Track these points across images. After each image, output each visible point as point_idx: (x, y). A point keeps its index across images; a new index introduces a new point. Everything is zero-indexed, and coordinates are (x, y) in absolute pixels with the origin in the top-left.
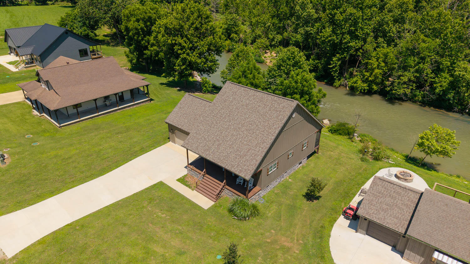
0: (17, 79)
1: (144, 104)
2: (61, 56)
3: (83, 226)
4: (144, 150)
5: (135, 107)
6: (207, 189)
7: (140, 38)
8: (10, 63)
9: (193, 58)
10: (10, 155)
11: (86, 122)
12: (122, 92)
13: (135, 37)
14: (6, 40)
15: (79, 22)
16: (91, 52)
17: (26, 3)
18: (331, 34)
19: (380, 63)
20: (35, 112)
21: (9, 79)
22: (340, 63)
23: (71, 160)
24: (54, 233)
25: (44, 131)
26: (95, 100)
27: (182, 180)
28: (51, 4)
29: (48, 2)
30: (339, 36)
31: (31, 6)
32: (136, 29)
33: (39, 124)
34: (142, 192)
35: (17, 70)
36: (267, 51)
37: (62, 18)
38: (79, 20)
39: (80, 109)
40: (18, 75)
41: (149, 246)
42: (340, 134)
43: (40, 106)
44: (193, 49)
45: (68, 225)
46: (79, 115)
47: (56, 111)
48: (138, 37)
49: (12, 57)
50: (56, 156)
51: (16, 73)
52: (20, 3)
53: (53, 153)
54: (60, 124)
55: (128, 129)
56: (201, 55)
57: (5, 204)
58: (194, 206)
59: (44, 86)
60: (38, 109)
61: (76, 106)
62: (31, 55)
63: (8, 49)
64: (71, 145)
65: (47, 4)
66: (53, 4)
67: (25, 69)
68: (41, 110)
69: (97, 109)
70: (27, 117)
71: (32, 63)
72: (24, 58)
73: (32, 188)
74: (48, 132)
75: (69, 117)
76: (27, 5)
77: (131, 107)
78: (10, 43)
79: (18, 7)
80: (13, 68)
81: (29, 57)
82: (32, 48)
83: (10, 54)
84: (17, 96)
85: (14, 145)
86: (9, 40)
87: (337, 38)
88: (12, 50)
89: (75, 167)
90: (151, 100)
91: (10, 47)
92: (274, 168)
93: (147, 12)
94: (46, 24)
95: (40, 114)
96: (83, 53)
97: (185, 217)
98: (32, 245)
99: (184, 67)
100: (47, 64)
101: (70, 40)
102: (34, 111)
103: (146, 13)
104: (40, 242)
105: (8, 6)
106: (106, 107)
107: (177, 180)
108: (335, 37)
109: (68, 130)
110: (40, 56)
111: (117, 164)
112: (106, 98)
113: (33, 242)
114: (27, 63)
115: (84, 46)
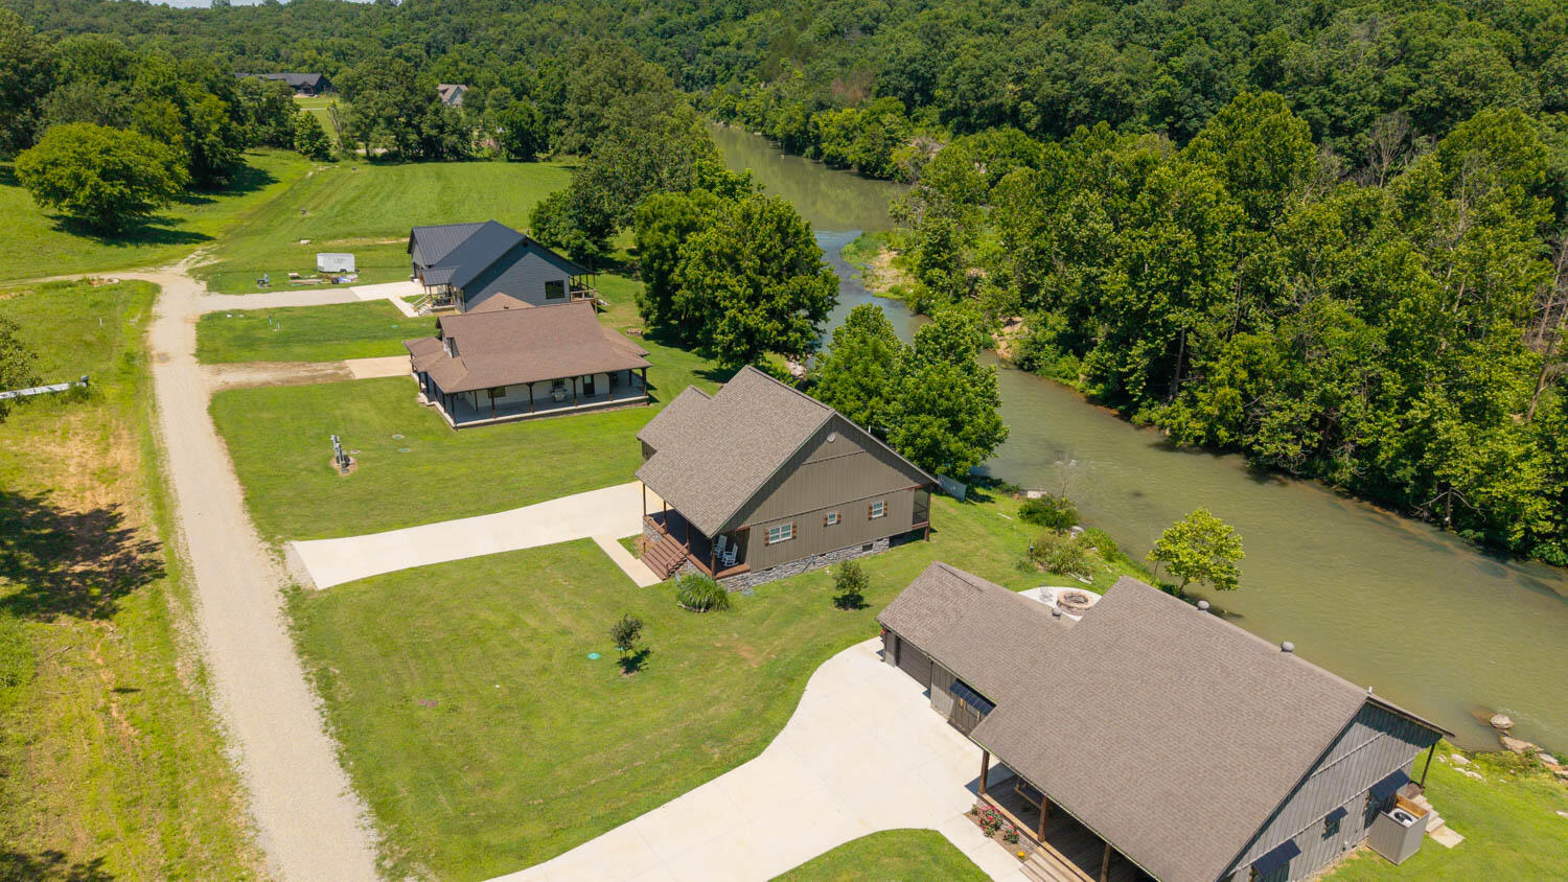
0: (410, 333)
1: (633, 406)
2: (501, 294)
3: (433, 574)
4: (588, 486)
5: (611, 410)
6: (659, 558)
7: (666, 267)
8: (407, 299)
9: (755, 319)
10: (359, 460)
11: (505, 427)
12: (592, 376)
13: (655, 265)
14: (410, 250)
15: (570, 217)
16: (572, 288)
17: (487, 155)
18: (1125, 289)
19: (1233, 371)
20: (423, 398)
21: (396, 331)
22: (1146, 361)
23: (453, 483)
24: (389, 574)
25: (427, 432)
26: (531, 385)
27: (628, 543)
28: (544, 160)
29: (537, 154)
30: (1142, 293)
31: (498, 164)
32: (658, 247)
33: (423, 418)
34: (546, 547)
35: (416, 315)
36: (1017, 319)
37: (541, 206)
38: (572, 212)
39: (498, 401)
40: (414, 325)
41: (521, 615)
42: (1038, 522)
43: (431, 388)
44: (754, 300)
45: (412, 569)
46: (494, 410)
47: (453, 395)
48: (662, 265)
49: (415, 288)
50: (430, 474)
51: (414, 320)
52: (474, 154)
53: (427, 468)
54: (455, 422)
55: (577, 448)
56: (773, 314)
57: (332, 526)
58: (624, 578)
59: (446, 349)
60: (427, 392)
61: (493, 392)
62: (449, 285)
63: (412, 269)
64: (462, 460)
65: (534, 160)
66: (549, 159)
67: (432, 314)
68: (432, 394)
69: (532, 405)
70: (405, 405)
71: (448, 302)
72: (435, 290)
73: (377, 512)
74: (433, 434)
75: (478, 413)
76: (489, 159)
77: (604, 411)
78: (418, 257)
79: (468, 164)
80: (408, 311)
81: (444, 288)
82: (452, 271)
83: (412, 279)
84: (399, 366)
85: (368, 447)
86: (416, 248)
87: (1140, 300)
88: (417, 272)
89: (455, 494)
90: (652, 400)
91: (415, 266)
92: (784, 535)
93: (687, 210)
94: (492, 221)
95: (430, 401)
96: (555, 291)
97: (599, 591)
98: (354, 582)
99: (731, 337)
100: (473, 306)
101: (531, 259)
102: (422, 395)
103: (683, 214)
104: (364, 581)
105: (446, 161)
106: (553, 402)
107: (620, 541)
108: (1132, 297)
109: (467, 435)
110: (463, 288)
111: (528, 499)
112: (558, 383)
113: (356, 578)
114: (438, 303)
115: (557, 274)
